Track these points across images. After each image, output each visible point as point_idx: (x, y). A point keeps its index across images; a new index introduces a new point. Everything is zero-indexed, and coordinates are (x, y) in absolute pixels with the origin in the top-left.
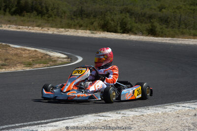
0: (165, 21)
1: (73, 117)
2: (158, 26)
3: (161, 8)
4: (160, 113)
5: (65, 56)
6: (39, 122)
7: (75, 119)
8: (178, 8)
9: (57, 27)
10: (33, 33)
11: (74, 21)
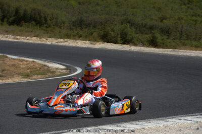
0: (166, 32)
2: (159, 37)
3: (162, 19)
4: (161, 126)
5: (63, 67)
9: (56, 37)
10: (32, 43)
11: (74, 32)
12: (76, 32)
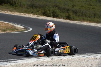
0: (75, 12)
1: (26, 58)
2: (72, 15)
3: (73, 6)
4: (70, 59)
5: (23, 27)
6: (8, 60)
7: (27, 60)
8: (82, 6)
9: (20, 12)
10: (7, 15)
11: (29, 10)
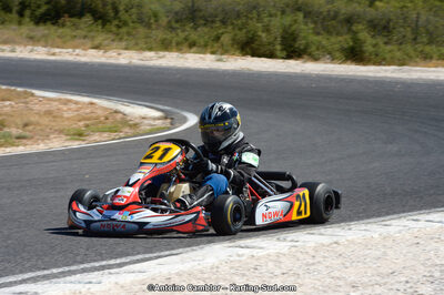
3: (372, 1)
4: (376, 236)
5: (158, 114)
7: (184, 255)
9: (138, 47)
11: (177, 35)
12: (182, 35)
